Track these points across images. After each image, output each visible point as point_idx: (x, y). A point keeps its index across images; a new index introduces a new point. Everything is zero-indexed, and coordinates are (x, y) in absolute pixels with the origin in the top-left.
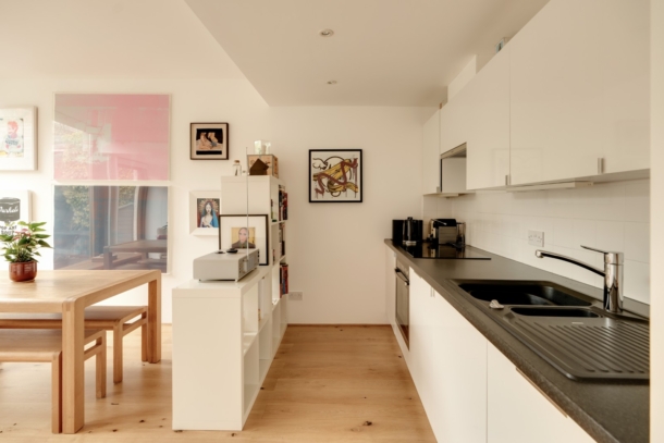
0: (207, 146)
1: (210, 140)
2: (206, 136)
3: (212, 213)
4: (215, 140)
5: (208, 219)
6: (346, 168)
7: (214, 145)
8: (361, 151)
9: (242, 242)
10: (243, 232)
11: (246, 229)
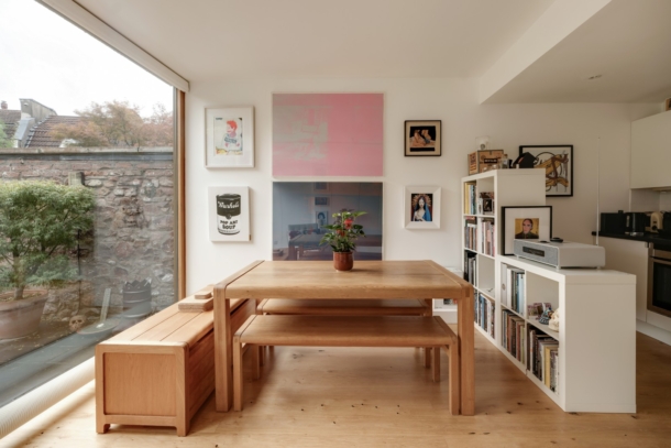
0: (420, 143)
1: (423, 137)
2: (420, 133)
3: (424, 208)
4: (429, 138)
5: (421, 213)
6: (557, 163)
7: (427, 142)
8: (572, 147)
9: (526, 232)
10: (527, 223)
11: (531, 221)
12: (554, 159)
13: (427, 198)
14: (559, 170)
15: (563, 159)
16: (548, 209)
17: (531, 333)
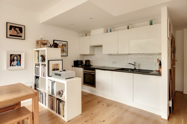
0: (15, 33)
1: (16, 31)
2: (15, 29)
3: (17, 60)
4: (19, 32)
7: (18, 33)
8: (67, 42)
9: (56, 68)
10: (56, 65)
11: (57, 64)
12: (63, 45)
13: (18, 56)
14: (64, 48)
15: (65, 45)
16: (62, 61)
17: (57, 101)
